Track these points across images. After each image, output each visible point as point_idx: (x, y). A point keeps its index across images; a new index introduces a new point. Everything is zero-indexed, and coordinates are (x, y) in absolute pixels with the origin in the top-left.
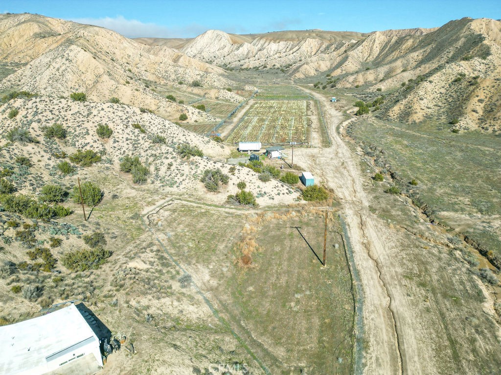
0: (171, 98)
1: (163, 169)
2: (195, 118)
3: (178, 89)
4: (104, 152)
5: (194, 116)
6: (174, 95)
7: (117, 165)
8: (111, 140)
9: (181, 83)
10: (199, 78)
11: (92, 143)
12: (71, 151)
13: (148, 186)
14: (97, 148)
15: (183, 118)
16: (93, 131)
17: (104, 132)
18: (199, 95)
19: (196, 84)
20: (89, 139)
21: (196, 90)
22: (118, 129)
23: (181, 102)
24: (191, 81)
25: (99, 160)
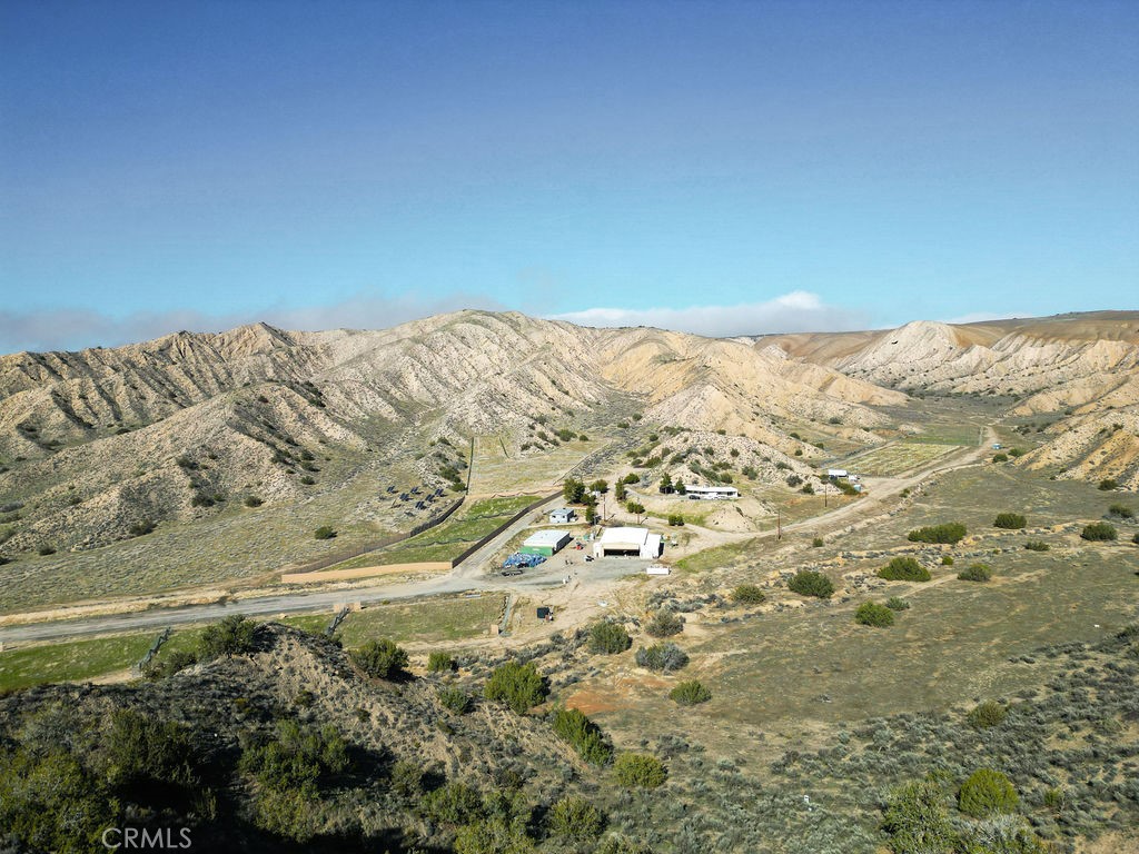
0: (796, 436)
1: (766, 474)
2: (810, 454)
3: (809, 427)
4: (733, 464)
5: (809, 451)
6: (799, 433)
7: (740, 471)
8: (738, 459)
9: (813, 420)
10: (842, 413)
11: (727, 458)
12: (716, 462)
13: (757, 481)
14: (730, 461)
15: (799, 453)
16: (728, 452)
17: (735, 453)
18: (830, 434)
19: (835, 422)
20: (726, 457)
21: (829, 429)
22: (743, 452)
23: (805, 441)
24: (830, 416)
25: (730, 468)
